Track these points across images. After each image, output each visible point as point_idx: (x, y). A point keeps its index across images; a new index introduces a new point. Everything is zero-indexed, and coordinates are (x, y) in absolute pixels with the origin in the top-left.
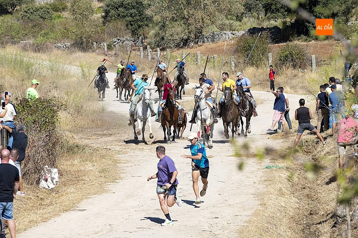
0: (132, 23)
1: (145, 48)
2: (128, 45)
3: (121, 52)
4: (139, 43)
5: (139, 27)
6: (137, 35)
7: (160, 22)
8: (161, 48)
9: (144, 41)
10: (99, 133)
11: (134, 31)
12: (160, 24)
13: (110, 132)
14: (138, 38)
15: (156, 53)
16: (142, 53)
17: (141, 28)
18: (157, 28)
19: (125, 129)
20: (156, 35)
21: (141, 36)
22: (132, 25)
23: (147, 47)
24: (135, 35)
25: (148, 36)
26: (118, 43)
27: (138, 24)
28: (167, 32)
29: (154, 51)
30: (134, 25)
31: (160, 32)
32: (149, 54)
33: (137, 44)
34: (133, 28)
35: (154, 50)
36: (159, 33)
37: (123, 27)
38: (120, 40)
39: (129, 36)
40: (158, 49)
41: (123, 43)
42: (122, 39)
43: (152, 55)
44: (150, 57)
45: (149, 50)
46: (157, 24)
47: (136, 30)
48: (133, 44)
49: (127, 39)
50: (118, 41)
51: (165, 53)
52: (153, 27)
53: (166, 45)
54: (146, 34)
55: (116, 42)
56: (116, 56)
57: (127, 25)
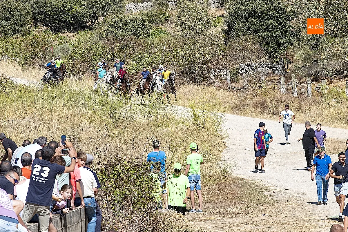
0: (268, 40)
1: (288, 78)
2: (263, 74)
3: (252, 85)
4: (279, 70)
5: (280, 45)
6: (276, 58)
7: (311, 39)
8: (313, 77)
9: (286, 68)
10: (219, 211)
11: (272, 52)
12: (312, 42)
13: (236, 210)
14: (278, 62)
15: (306, 85)
16: (284, 86)
17: (283, 48)
18: (307, 48)
19: (259, 206)
20: (306, 58)
21: (281, 59)
22: (268, 43)
23: (291, 77)
24: (273, 58)
25: (292, 60)
26: (247, 71)
27: (277, 42)
28: (322, 54)
29: (302, 82)
30: (272, 43)
31: (312, 53)
32: (295, 87)
33: (276, 72)
34: (271, 48)
35: (302, 80)
36: (309, 55)
37: (255, 47)
38: (250, 67)
39: (263, 60)
40: (309, 80)
41: (254, 70)
42: (253, 65)
43: (299, 89)
44: (296, 92)
45: (295, 81)
46: (307, 41)
47: (275, 50)
48: (270, 71)
49: (261, 65)
50: (247, 68)
51: (319, 85)
52: (300, 47)
53: (320, 73)
54: (290, 57)
55: (245, 70)
56: (245, 91)
57: (261, 44)
